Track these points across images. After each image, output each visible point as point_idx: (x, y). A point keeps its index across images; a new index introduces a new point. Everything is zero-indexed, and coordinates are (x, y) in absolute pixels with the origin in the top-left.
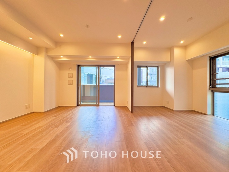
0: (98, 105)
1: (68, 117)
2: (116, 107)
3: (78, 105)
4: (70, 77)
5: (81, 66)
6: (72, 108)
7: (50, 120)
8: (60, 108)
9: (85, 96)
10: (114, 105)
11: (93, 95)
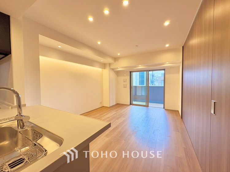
0: (147, 106)
1: (124, 113)
2: (166, 110)
3: (131, 104)
4: (125, 82)
5: (133, 72)
6: (126, 106)
7: (113, 114)
8: (118, 105)
9: (137, 95)
10: (164, 108)
11: (144, 95)
